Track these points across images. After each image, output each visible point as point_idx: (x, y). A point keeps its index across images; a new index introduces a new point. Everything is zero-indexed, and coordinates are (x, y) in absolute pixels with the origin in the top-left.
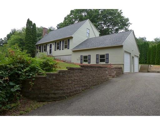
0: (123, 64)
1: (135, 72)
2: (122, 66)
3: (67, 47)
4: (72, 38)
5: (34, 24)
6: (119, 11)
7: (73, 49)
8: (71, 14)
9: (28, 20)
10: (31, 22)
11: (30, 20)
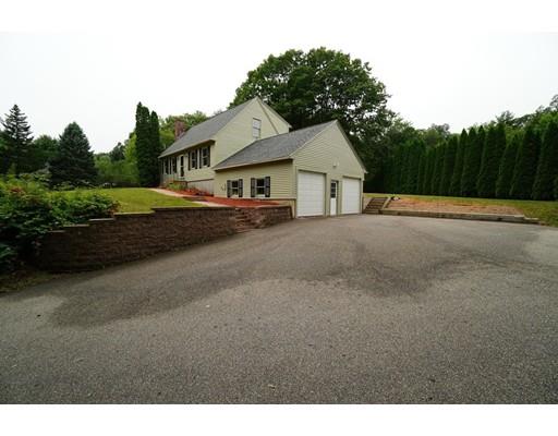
0: (295, 200)
1: (343, 213)
2: (291, 203)
3: (206, 162)
4: (213, 142)
5: (154, 113)
6: (363, 65)
7: (217, 166)
8: (250, 81)
9: (139, 106)
10: (146, 110)
11: (143, 105)
